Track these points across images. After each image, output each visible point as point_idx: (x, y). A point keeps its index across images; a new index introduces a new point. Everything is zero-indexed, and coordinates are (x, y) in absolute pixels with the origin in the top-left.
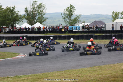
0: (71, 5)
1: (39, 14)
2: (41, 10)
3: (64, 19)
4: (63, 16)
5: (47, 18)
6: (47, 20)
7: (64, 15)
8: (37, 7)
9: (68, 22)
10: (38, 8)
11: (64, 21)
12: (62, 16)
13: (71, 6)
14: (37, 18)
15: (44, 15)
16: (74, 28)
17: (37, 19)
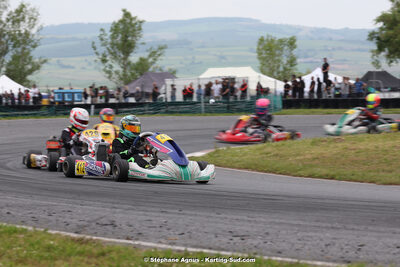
0: (124, 11)
1: (14, 46)
2: (23, 32)
3: (104, 61)
4: (98, 50)
5: (45, 61)
6: (45, 65)
7: (102, 50)
8: (8, 20)
9: (117, 72)
10: (13, 23)
11: (104, 70)
12: (97, 54)
13: (127, 14)
14: (8, 58)
15: (34, 47)
16: (66, 95)
17: (10, 64)
